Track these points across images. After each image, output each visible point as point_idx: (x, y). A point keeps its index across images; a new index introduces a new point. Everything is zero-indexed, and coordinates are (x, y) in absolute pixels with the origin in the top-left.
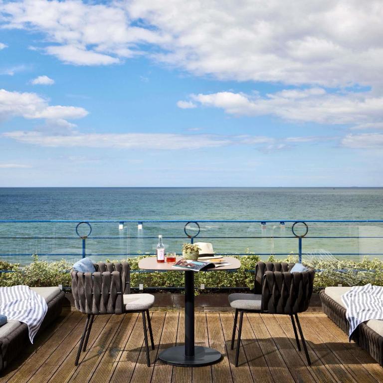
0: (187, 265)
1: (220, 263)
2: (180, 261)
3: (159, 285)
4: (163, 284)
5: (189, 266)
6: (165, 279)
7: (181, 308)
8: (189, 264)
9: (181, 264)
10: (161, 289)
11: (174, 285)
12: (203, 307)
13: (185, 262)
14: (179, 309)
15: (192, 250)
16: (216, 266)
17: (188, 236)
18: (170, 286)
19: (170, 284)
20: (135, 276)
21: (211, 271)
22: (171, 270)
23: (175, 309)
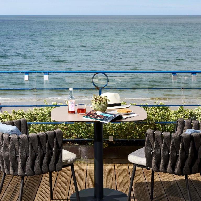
0: (97, 117)
1: (127, 114)
2: (90, 112)
3: (66, 137)
4: (71, 136)
5: (99, 118)
6: (73, 131)
7: (89, 159)
8: (99, 116)
9: (91, 116)
10: (68, 141)
11: (81, 136)
12: (112, 159)
13: (95, 114)
14: (87, 160)
15: (101, 101)
16: (124, 117)
17: (96, 87)
18: (77, 138)
19: (77, 136)
20: (42, 128)
21: (120, 122)
22: (78, 122)
23: (82, 161)
